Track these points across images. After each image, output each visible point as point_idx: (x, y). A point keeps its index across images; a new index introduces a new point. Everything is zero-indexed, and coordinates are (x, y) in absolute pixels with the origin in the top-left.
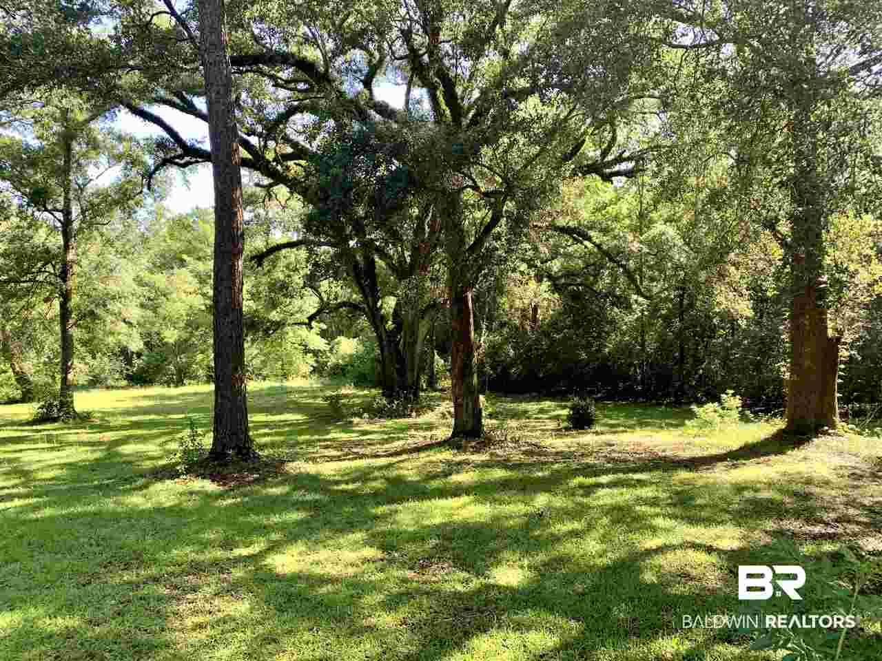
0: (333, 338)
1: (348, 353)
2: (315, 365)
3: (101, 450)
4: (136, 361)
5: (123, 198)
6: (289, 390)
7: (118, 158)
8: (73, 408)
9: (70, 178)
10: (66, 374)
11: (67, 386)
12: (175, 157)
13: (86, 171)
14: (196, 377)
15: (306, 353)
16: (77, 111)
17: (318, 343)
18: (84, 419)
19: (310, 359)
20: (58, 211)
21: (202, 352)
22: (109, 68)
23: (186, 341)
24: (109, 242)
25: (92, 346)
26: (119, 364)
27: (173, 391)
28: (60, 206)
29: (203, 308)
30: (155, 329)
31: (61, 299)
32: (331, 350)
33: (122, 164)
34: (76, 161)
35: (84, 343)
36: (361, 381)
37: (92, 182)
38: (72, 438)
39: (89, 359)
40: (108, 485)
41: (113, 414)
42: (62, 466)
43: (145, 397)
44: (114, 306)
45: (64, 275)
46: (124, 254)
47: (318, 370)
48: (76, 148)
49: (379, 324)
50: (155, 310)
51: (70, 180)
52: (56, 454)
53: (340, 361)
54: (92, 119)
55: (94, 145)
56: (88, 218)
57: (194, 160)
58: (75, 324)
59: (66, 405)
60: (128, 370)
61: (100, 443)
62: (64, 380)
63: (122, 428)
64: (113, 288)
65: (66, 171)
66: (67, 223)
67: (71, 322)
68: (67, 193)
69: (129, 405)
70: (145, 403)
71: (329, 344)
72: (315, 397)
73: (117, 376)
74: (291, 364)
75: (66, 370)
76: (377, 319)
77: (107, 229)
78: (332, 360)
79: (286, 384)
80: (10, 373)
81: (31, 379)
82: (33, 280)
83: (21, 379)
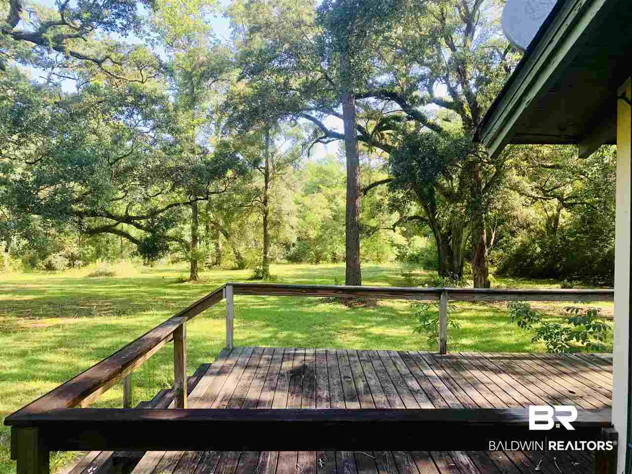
0: (411, 236)
1: (421, 247)
2: (399, 254)
4: (292, 249)
6: (381, 269)
8: (269, 273)
9: (268, 150)
10: (266, 254)
11: (266, 261)
12: (321, 138)
13: (275, 145)
14: (325, 259)
15: (393, 246)
17: (401, 240)
18: (274, 279)
19: (395, 251)
20: (262, 168)
21: (331, 244)
23: (321, 236)
26: (283, 250)
27: (314, 267)
28: (264, 165)
29: (331, 217)
30: (304, 230)
31: (264, 215)
32: (409, 245)
33: (292, 139)
36: (428, 265)
43: (299, 269)
45: (265, 202)
47: (400, 258)
49: (436, 229)
50: (304, 218)
53: (415, 252)
56: (276, 171)
57: (331, 139)
58: (270, 228)
59: (265, 271)
60: (287, 253)
62: (265, 257)
65: (266, 146)
66: (267, 174)
67: (268, 226)
68: (267, 158)
70: (300, 273)
71: (408, 241)
72: (397, 274)
73: (282, 257)
74: (383, 253)
75: (266, 252)
76: (435, 225)
78: (410, 252)
79: (379, 265)
80: (232, 252)
81: (243, 257)
82: (252, 206)
83: (238, 256)
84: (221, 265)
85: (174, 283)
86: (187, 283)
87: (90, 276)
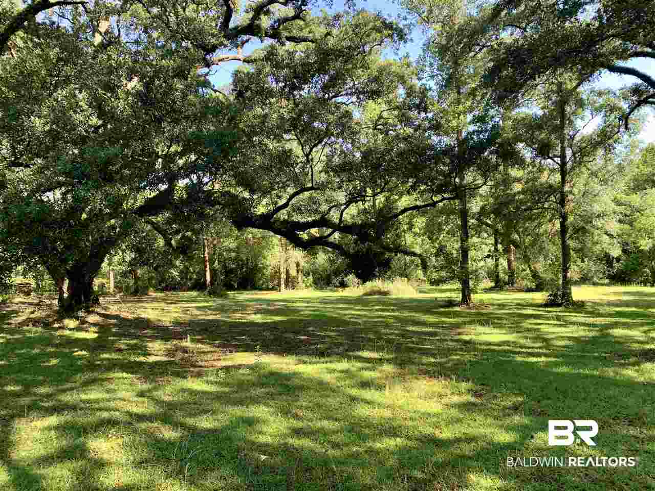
3: (597, 331)
4: (616, 265)
5: (604, 139)
7: (598, 110)
8: (571, 297)
9: (565, 132)
10: (566, 273)
11: (567, 283)
12: (648, 98)
13: (575, 125)
16: (568, 82)
18: (579, 306)
20: (557, 157)
22: (595, 43)
24: (593, 174)
25: (582, 253)
26: (602, 267)
27: (650, 289)
28: (558, 153)
30: (632, 239)
31: (561, 219)
33: (603, 113)
34: (568, 119)
35: (577, 251)
37: (580, 132)
38: (574, 319)
39: (579, 262)
40: (605, 358)
41: (601, 305)
42: (569, 338)
44: (598, 223)
45: (562, 201)
46: (604, 182)
48: (568, 109)
50: (631, 224)
51: (565, 134)
52: (563, 329)
54: (579, 85)
55: (580, 104)
56: (578, 159)
58: (571, 236)
59: (566, 295)
60: (609, 271)
61: (594, 325)
62: (565, 277)
63: (610, 315)
64: (597, 208)
65: (562, 127)
66: (563, 164)
67: (568, 235)
68: (562, 143)
69: (613, 298)
73: (601, 276)
75: (565, 270)
77: (591, 165)
80: (528, 271)
81: (541, 275)
82: (542, 208)
83: (535, 275)
84: (515, 285)
85: (442, 307)
86: (457, 309)
87: (366, 294)
